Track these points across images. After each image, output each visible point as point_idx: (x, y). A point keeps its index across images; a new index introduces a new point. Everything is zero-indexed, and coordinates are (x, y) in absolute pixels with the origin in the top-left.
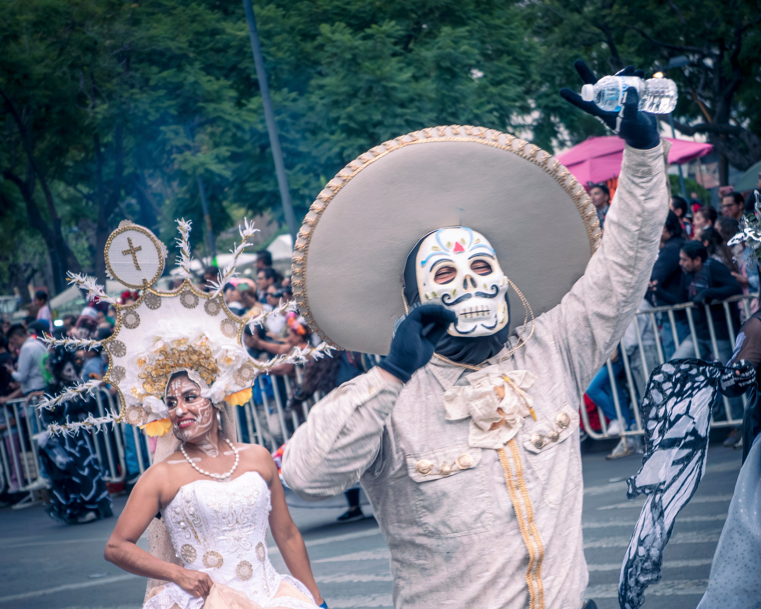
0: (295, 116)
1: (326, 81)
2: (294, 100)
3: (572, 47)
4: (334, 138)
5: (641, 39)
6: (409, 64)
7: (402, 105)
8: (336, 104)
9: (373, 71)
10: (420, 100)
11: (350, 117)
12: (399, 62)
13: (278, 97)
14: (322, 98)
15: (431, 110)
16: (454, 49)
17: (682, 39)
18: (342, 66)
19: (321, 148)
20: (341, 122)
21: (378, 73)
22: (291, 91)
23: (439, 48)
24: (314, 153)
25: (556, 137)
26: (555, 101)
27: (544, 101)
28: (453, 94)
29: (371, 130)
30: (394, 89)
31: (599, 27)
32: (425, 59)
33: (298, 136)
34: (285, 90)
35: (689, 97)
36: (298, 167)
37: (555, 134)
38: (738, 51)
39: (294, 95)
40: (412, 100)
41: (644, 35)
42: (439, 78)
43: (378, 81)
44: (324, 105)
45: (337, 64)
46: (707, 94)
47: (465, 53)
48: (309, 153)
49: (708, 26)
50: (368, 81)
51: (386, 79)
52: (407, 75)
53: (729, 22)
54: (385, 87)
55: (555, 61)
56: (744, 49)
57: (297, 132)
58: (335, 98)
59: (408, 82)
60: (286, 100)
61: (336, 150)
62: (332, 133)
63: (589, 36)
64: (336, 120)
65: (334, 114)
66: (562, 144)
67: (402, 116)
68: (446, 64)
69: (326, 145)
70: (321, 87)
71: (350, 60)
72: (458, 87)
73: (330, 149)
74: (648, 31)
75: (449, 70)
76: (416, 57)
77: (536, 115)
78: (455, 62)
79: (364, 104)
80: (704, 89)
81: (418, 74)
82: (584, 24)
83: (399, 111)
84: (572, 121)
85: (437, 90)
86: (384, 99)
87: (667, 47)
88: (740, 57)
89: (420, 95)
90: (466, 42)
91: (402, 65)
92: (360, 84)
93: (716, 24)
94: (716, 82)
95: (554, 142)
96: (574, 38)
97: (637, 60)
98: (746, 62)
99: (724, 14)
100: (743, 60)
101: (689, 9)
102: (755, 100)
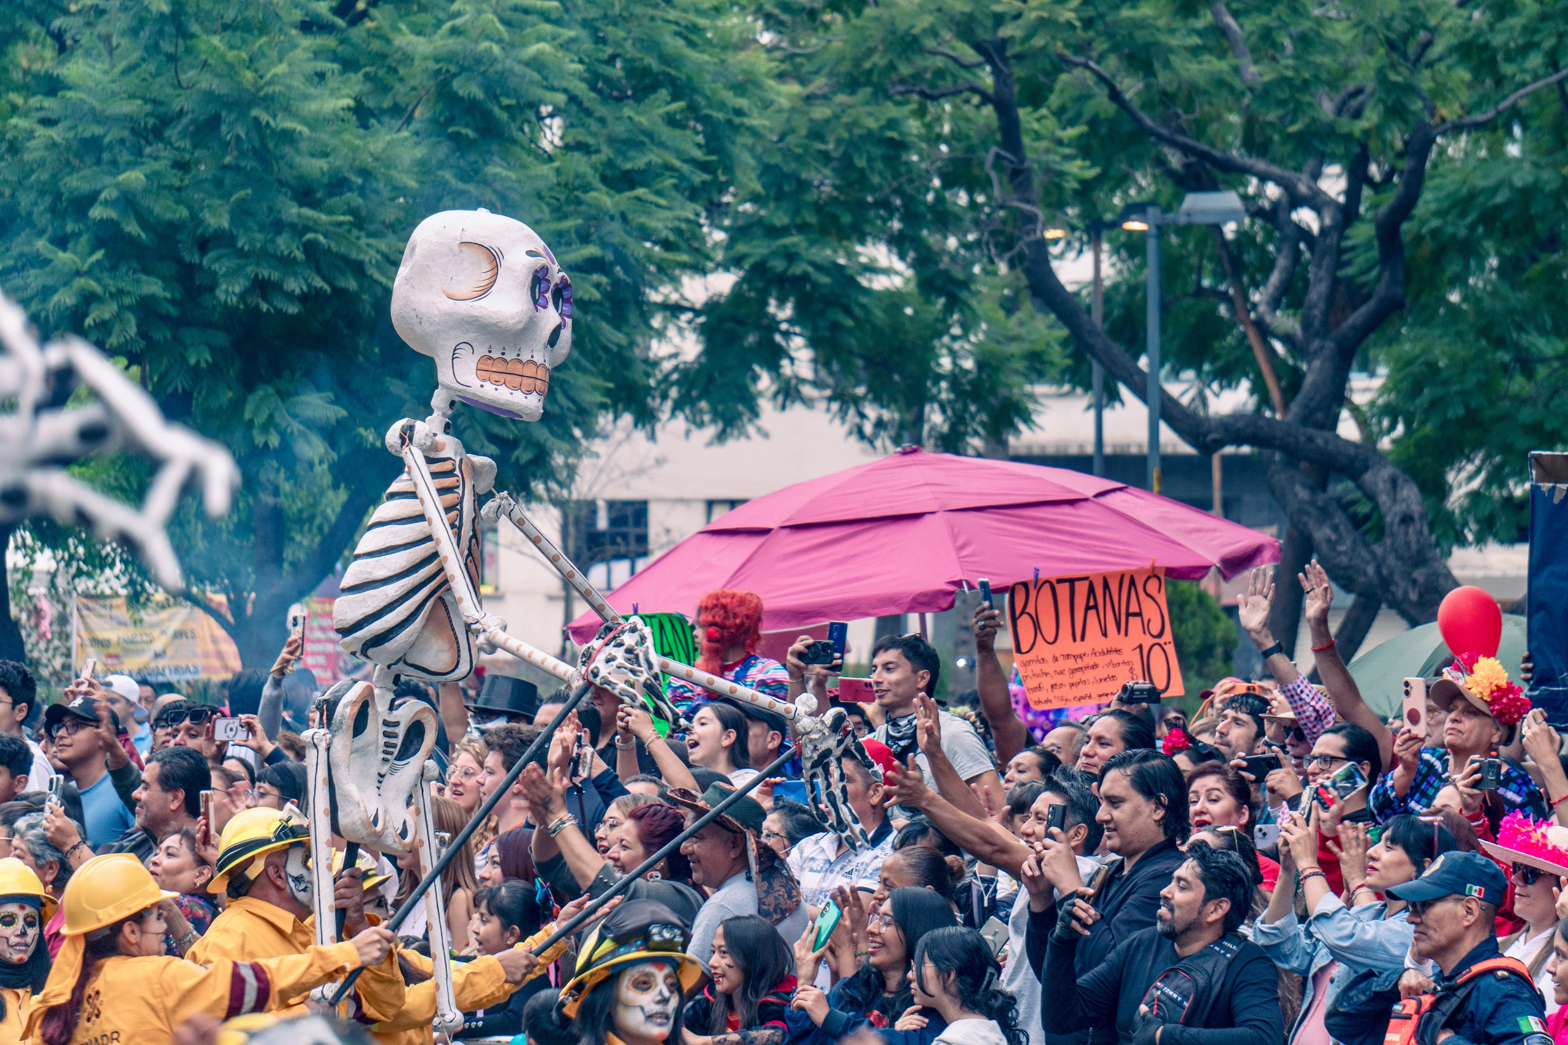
3: (881, 93)
5: (1102, 105)
9: (230, 70)
10: (365, 190)
11: (129, 202)
17: (1234, 118)
20: (98, 212)
21: (247, 77)
25: (774, 367)
26: (791, 257)
27: (757, 249)
31: (978, 47)
35: (1223, 310)
37: (773, 356)
38: (1404, 208)
40: (338, 185)
41: (1115, 95)
46: (1285, 321)
49: (1326, 108)
53: (1395, 112)
55: (817, 133)
56: (1428, 201)
59: (336, 122)
63: (939, 62)
66: (789, 392)
67: (299, 229)
72: (494, 172)
74: (1131, 87)
75: (475, 111)
77: (723, 282)
80: (1275, 303)
81: (372, 104)
82: (933, 32)
84: (836, 326)
85: (422, 167)
87: (1186, 150)
88: (1407, 227)
89: (367, 174)
93: (1353, 110)
94: (1317, 292)
95: (765, 382)
96: (892, 67)
97: (1079, 169)
98: (1428, 247)
99: (1382, 78)
100: (1419, 239)
101: (1277, 47)
102: (1432, 367)
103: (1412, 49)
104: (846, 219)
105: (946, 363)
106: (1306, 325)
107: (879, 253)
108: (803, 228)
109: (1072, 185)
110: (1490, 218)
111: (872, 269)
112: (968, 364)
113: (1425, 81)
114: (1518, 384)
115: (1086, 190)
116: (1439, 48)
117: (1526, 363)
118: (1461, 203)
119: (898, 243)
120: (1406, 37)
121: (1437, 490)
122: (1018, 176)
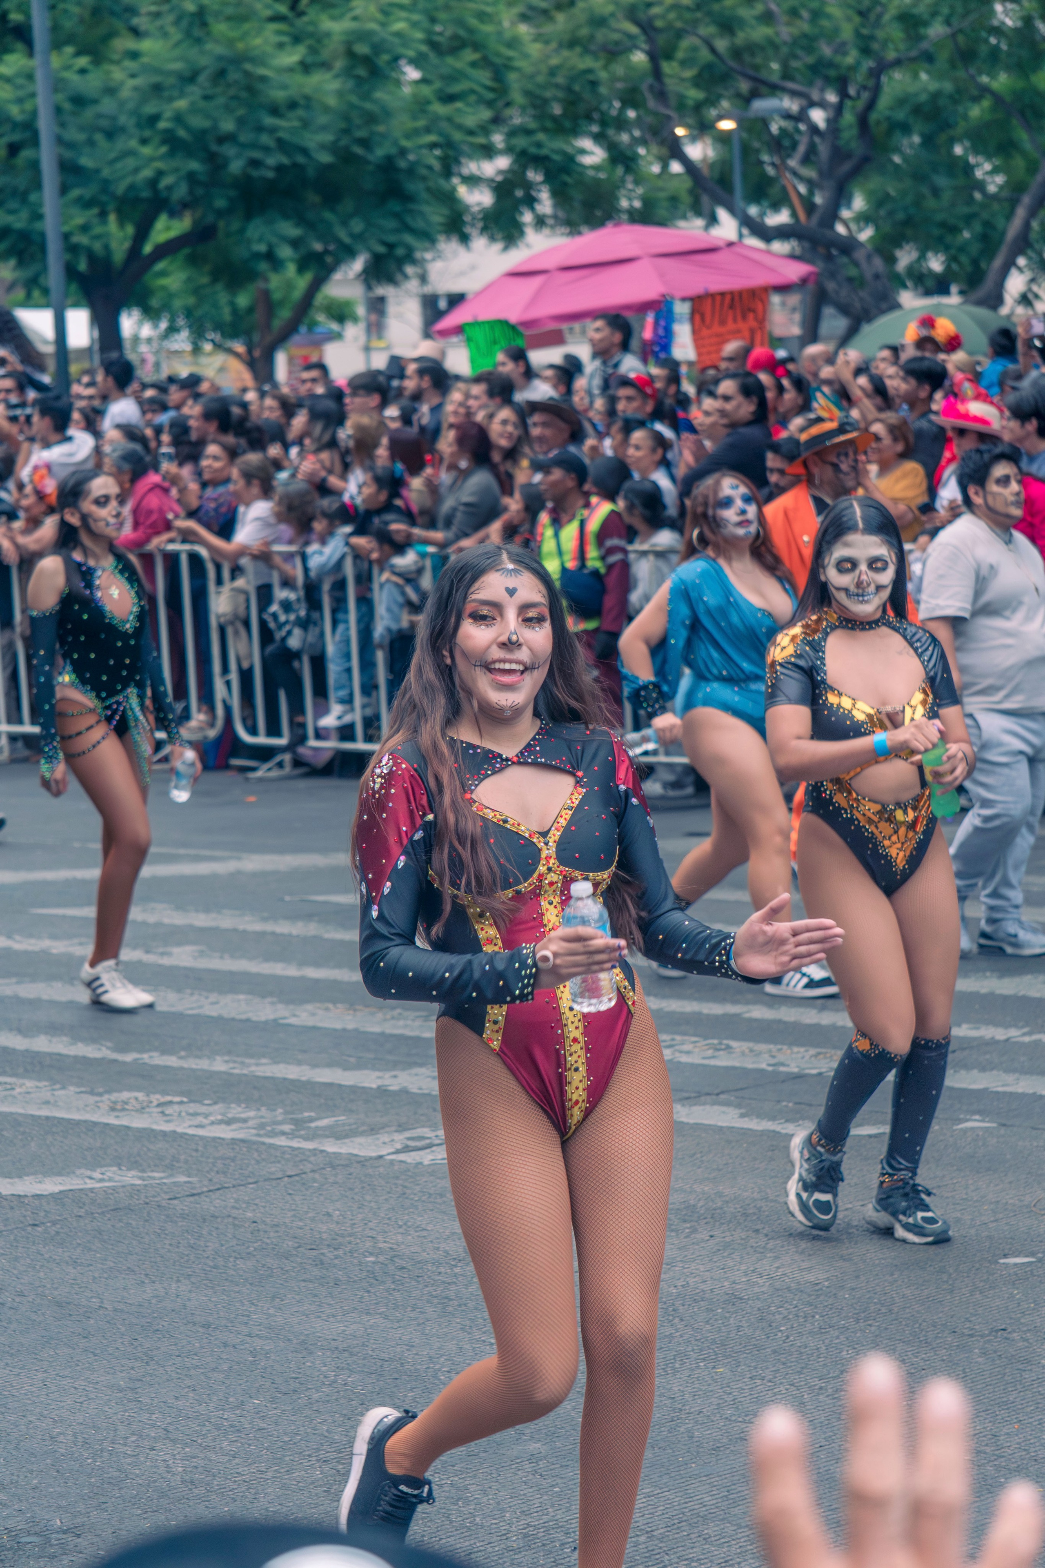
0: (79, 101)
1: (146, 45)
2: (83, 71)
3: (586, 52)
4: (146, 151)
5: (706, 56)
6: (297, 39)
7: (275, 111)
8: (157, 89)
9: (231, 42)
10: (308, 107)
11: (178, 118)
12: (279, 33)
13: (56, 61)
14: (133, 76)
15: (324, 128)
16: (383, 25)
17: (775, 66)
18: (177, 22)
19: (119, 165)
20: (162, 125)
21: (240, 46)
22: (78, 54)
23: (355, 18)
24: (106, 173)
25: (533, 209)
26: (539, 145)
27: (521, 142)
28: (368, 106)
29: (214, 147)
30: (263, 79)
31: (637, 23)
32: (328, 35)
33: (81, 137)
34: (69, 50)
35: (773, 172)
36: (75, 193)
37: (531, 201)
38: (871, 105)
39: (83, 61)
40: (293, 105)
41: (713, 50)
42: (348, 72)
43: (238, 60)
44: (136, 89)
45: (170, 18)
46: (807, 172)
47: (398, 34)
48: (97, 171)
49: (827, 51)
50: (220, 58)
51: (252, 60)
52: (292, 57)
53: (866, 51)
54: (247, 74)
55: (552, 72)
56: (884, 102)
57: (82, 129)
58: (156, 79)
59: (291, 70)
60: (67, 68)
61: (147, 173)
62: (144, 141)
63: (616, 36)
64: (153, 119)
65: (150, 109)
66: (540, 222)
67: (272, 130)
68: (362, 49)
69: (131, 162)
70: (134, 55)
71: (193, 15)
72: (379, 95)
73: (137, 170)
74: (721, 45)
75: (367, 61)
76: (310, 28)
77: (503, 162)
78: (378, 48)
79: (206, 98)
80: (802, 162)
81: (309, 60)
82: (612, 15)
83: (269, 121)
84: (565, 184)
85: (340, 94)
86: (244, 94)
87: (750, 78)
88: (874, 117)
89: (307, 98)
90: (403, 14)
91: (285, 39)
92: (204, 61)
93: (841, 49)
94: (824, 156)
95: (527, 217)
96: (592, 38)
97: (694, 94)
98: (884, 126)
99: (858, 34)
100: (878, 123)
101: (800, 17)
102: (888, 195)
103: (872, 16)
104: (567, 124)
105: (624, 203)
106: (821, 173)
107: (586, 143)
108: (545, 130)
109: (690, 103)
110: (917, 110)
111: (583, 152)
112: (637, 204)
113: (880, 34)
114: (931, 203)
115: (698, 107)
116: (887, 17)
117: (936, 192)
118: (901, 102)
119: (598, 138)
120: (869, 10)
121: (891, 260)
122: (662, 95)
